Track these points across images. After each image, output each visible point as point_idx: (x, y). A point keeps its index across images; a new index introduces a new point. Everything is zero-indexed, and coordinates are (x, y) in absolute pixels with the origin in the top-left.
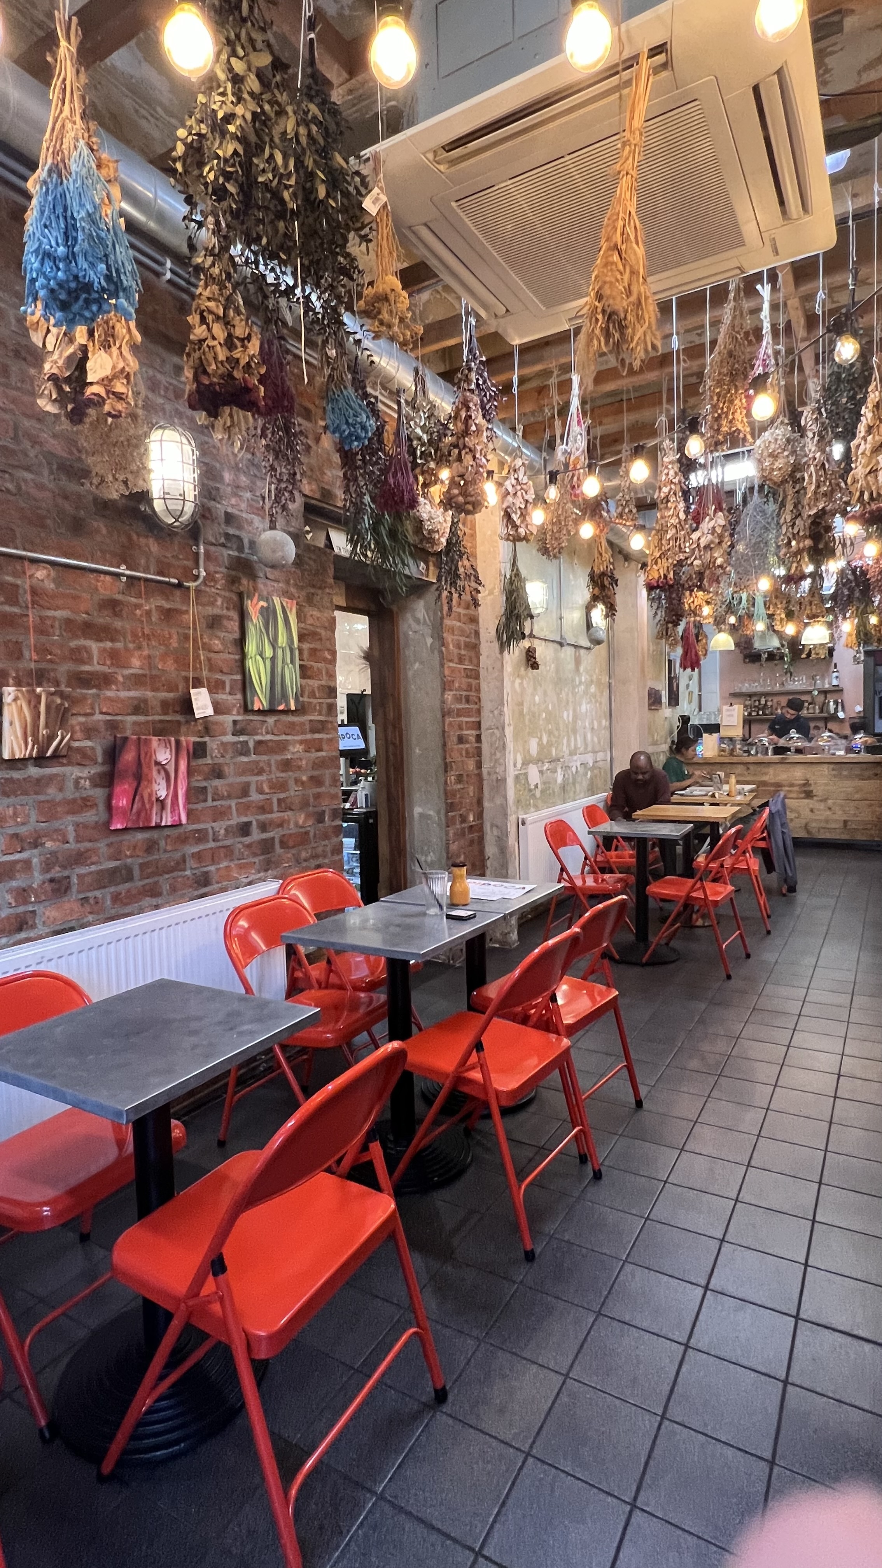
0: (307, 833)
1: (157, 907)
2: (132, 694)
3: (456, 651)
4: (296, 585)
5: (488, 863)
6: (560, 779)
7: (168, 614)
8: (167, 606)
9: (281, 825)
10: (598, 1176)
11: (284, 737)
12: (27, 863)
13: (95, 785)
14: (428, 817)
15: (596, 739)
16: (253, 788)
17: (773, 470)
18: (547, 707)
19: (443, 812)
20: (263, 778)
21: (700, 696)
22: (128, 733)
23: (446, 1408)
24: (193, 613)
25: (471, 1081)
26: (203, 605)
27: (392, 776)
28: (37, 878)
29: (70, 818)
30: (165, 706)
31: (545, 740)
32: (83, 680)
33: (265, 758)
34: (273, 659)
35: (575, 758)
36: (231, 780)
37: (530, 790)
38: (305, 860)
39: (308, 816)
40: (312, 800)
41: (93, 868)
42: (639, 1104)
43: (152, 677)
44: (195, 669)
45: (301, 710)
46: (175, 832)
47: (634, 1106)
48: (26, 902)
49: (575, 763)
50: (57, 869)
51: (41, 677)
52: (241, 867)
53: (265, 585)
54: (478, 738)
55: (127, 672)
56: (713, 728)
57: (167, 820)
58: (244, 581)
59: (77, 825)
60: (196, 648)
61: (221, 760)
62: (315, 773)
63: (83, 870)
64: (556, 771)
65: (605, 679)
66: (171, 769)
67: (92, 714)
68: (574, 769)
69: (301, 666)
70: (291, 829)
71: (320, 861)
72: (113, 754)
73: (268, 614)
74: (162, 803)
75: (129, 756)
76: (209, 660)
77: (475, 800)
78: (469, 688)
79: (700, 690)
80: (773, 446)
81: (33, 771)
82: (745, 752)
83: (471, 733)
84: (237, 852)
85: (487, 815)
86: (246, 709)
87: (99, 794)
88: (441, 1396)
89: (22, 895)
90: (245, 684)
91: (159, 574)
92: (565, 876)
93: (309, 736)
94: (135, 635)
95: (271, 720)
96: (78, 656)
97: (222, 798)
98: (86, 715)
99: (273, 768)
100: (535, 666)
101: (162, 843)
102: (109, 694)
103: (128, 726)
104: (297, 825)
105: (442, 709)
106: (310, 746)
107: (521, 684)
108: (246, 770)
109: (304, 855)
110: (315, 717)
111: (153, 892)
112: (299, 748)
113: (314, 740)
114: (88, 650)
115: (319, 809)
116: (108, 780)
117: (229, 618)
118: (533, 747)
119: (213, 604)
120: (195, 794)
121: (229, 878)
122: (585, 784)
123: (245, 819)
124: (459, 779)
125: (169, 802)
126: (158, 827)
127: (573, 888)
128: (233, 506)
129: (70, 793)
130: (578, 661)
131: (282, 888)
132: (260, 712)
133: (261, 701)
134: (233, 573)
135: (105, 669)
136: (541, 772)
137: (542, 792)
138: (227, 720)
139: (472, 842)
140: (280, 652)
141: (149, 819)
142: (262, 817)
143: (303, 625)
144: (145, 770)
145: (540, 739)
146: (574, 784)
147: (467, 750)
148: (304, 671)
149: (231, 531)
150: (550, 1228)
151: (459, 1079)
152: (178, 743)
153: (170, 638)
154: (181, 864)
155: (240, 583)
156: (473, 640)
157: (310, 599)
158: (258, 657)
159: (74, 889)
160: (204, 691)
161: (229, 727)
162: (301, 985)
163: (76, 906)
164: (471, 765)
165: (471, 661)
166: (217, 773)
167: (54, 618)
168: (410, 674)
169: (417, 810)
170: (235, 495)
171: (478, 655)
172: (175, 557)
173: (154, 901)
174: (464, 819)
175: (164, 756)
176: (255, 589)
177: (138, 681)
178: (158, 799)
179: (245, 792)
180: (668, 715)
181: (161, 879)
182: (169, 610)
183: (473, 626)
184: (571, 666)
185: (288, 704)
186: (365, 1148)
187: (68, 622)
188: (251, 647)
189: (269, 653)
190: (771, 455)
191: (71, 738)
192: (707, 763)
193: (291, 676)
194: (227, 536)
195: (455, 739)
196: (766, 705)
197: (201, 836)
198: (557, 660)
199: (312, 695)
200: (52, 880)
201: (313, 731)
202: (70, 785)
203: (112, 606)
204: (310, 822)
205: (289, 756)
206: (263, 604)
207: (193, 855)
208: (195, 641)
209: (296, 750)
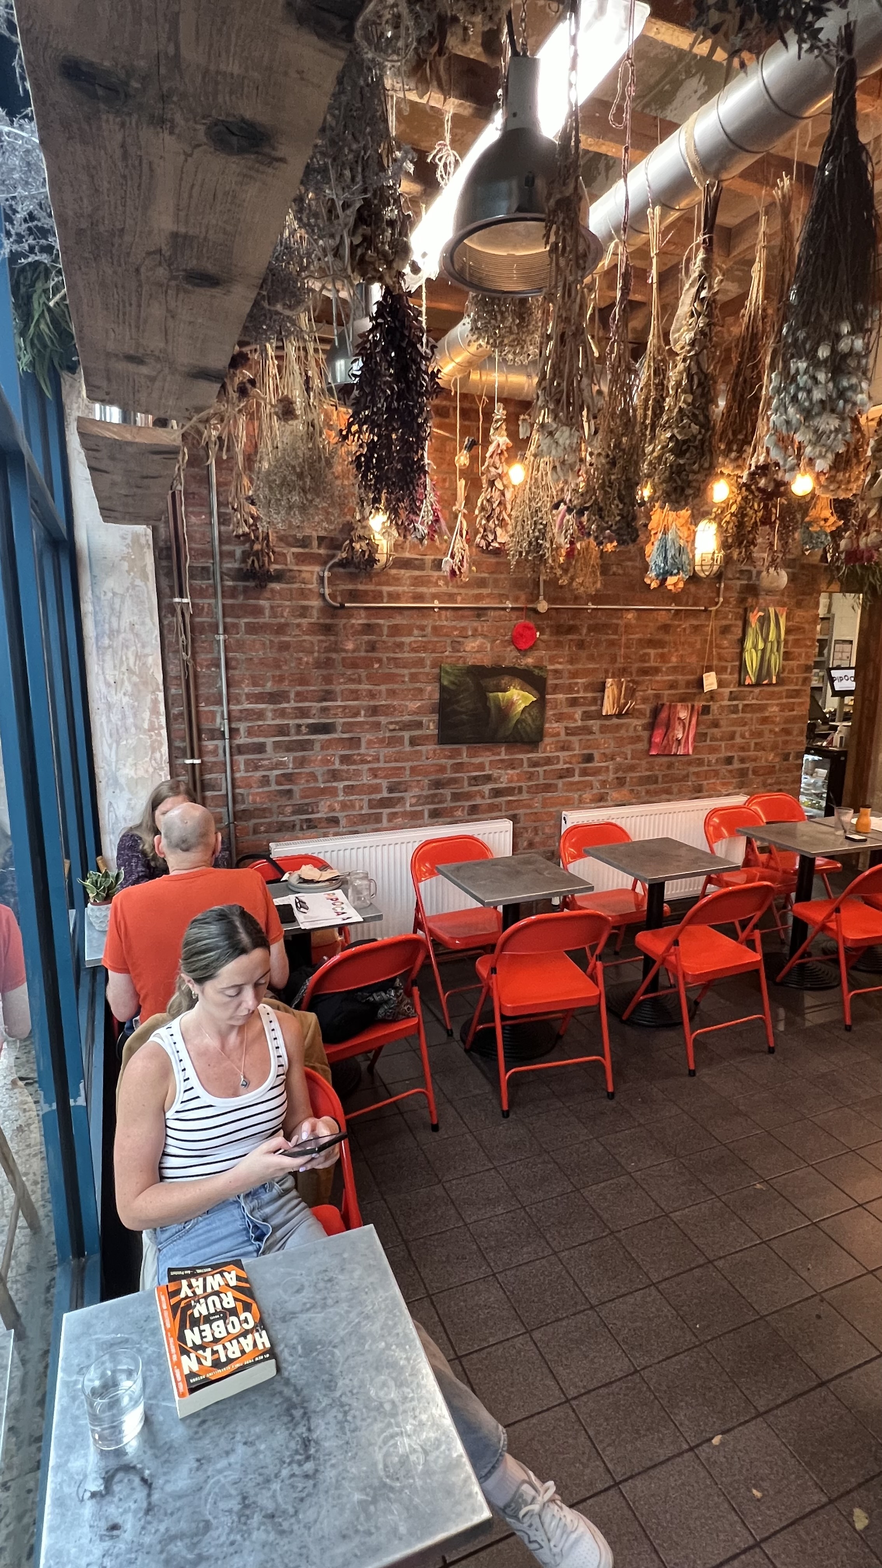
0: (774, 767)
1: (669, 800)
4: (789, 596)
7: (696, 629)
8: (695, 623)
9: (755, 760)
11: (765, 702)
12: (607, 767)
13: (644, 729)
16: (738, 735)
20: (747, 728)
22: (665, 701)
24: (712, 625)
26: (720, 620)
28: (611, 776)
29: (630, 747)
30: (688, 684)
32: (644, 672)
33: (749, 715)
34: (764, 651)
36: (723, 729)
38: (770, 785)
39: (776, 755)
40: (781, 745)
41: (638, 774)
43: (684, 668)
44: (709, 660)
45: (781, 682)
46: (686, 758)
48: (605, 788)
50: (621, 772)
51: (623, 672)
52: (724, 784)
53: (764, 600)
55: (668, 665)
57: (681, 751)
58: (750, 600)
59: (633, 750)
60: (711, 648)
61: (720, 717)
62: (786, 726)
63: (633, 775)
66: (687, 722)
67: (647, 690)
69: (785, 653)
70: (763, 763)
71: (782, 787)
72: (656, 712)
73: (764, 621)
74: (679, 741)
75: (664, 715)
76: (719, 654)
81: (615, 721)
84: (721, 774)
86: (740, 684)
87: (645, 734)
89: (604, 783)
90: (742, 668)
91: (694, 605)
93: (784, 701)
94: (675, 644)
95: (757, 690)
96: (644, 658)
97: (716, 740)
98: (644, 691)
99: (754, 722)
101: (677, 764)
102: (658, 678)
103: (666, 696)
106: (783, 708)
108: (735, 723)
109: (769, 781)
111: (668, 792)
112: (776, 709)
113: (787, 704)
114: (648, 654)
115: (786, 751)
116: (651, 727)
117: (736, 626)
119: (726, 618)
120: (700, 737)
121: (715, 790)
123: (730, 754)
125: (683, 741)
126: (675, 755)
129: (631, 733)
131: (749, 801)
132: (749, 685)
133: (751, 679)
134: (743, 596)
135: (657, 665)
138: (726, 691)
140: (769, 645)
141: (671, 750)
142: (742, 754)
144: (672, 722)
148: (787, 656)
149: (745, 568)
152: (693, 707)
153: (696, 642)
154: (686, 777)
155: (747, 602)
157: (799, 604)
158: (753, 650)
159: (628, 784)
160: (713, 674)
161: (727, 695)
162: (752, 863)
163: (628, 793)
166: (716, 724)
167: (634, 639)
172: (707, 594)
173: (668, 797)
175: (683, 714)
176: (757, 603)
178: (677, 739)
179: (732, 736)
181: (673, 785)
182: (697, 626)
185: (771, 680)
187: (640, 640)
188: (748, 644)
189: (761, 646)
191: (635, 704)
193: (776, 661)
194: (742, 572)
197: (700, 762)
199: (792, 671)
200: (618, 778)
202: (631, 729)
203: (665, 628)
204: (777, 760)
205: (767, 714)
206: (761, 614)
207: (694, 773)
208: (711, 642)
209: (773, 710)
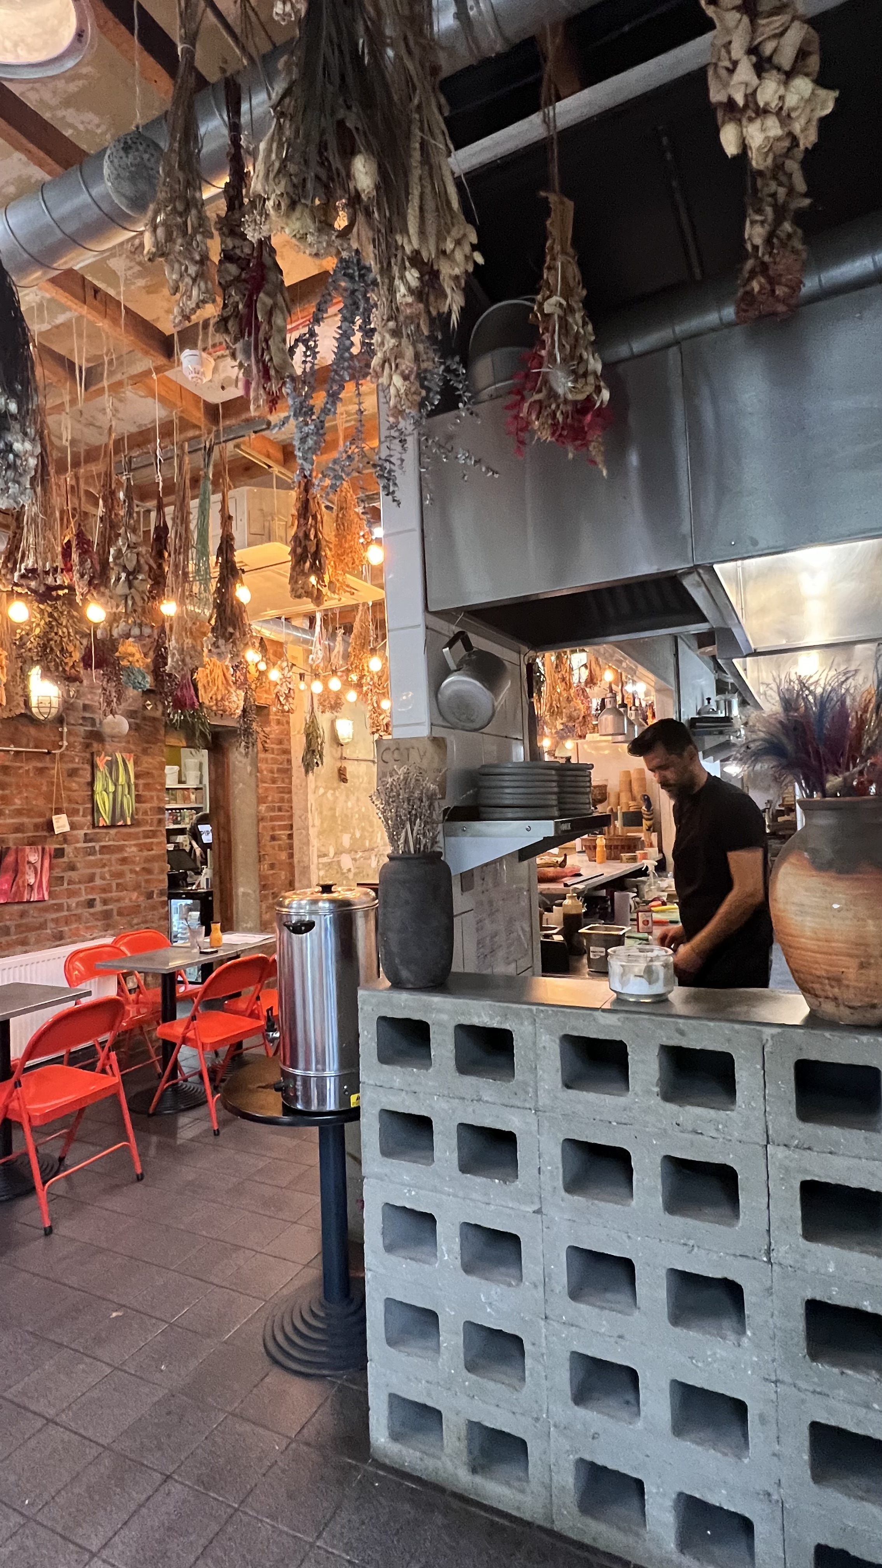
0: (139, 906)
1: (26, 952)
2: (15, 821)
3: (270, 775)
4: (134, 744)
7: (41, 771)
8: (40, 765)
9: (118, 901)
11: (122, 842)
14: (248, 895)
16: (97, 876)
18: (360, 810)
19: (259, 891)
20: (107, 869)
22: (11, 845)
23: (144, 1184)
24: (57, 768)
26: (66, 763)
27: (225, 867)
30: (36, 827)
31: (358, 835)
33: (107, 856)
34: (115, 793)
36: (81, 871)
38: (137, 924)
39: (139, 894)
40: (143, 884)
43: (29, 810)
44: (57, 802)
45: (136, 823)
46: (42, 905)
52: (88, 928)
53: (111, 746)
54: (290, 836)
55: (11, 808)
57: (35, 897)
58: (95, 745)
60: (58, 790)
61: (75, 859)
62: (146, 865)
64: (370, 858)
69: (136, 795)
70: (127, 903)
72: (1, 857)
73: (112, 765)
74: (31, 887)
75: (10, 858)
76: (69, 796)
77: (287, 882)
78: (282, 800)
83: (283, 834)
84: (84, 919)
86: (94, 826)
90: (94, 810)
91: (36, 747)
93: (142, 841)
94: (18, 785)
95: (113, 831)
97: (75, 883)
99: (113, 862)
100: (345, 780)
101: (31, 912)
102: (1, 821)
103: (11, 841)
105: (258, 816)
106: (141, 847)
108: (92, 865)
109: (135, 921)
110: (148, 828)
111: (24, 943)
112: (134, 849)
113: (145, 844)
115: (149, 890)
117: (83, 769)
118: (346, 840)
119: (72, 761)
120: (55, 881)
121: (76, 935)
123: (91, 897)
124: (272, 866)
125: (36, 886)
126: (28, 902)
128: (89, 700)
131: (115, 942)
132: (104, 827)
133: (105, 820)
134: (88, 741)
136: (354, 859)
137: (355, 874)
138: (81, 833)
140: (120, 788)
141: (22, 897)
142: (103, 895)
143: (139, 769)
144: (20, 867)
145: (353, 834)
147: (279, 846)
148: (139, 799)
149: (87, 715)
152: (43, 849)
153: (41, 785)
154: (43, 926)
155: (92, 747)
156: (286, 767)
157: (145, 751)
158: (104, 793)
160: (64, 817)
161: (81, 838)
164: (283, 856)
165: (283, 781)
168: (236, 791)
169: (241, 890)
170: (91, 693)
171: (289, 777)
172: (47, 736)
173: (24, 948)
174: (275, 896)
175: (34, 858)
176: (103, 749)
177: (19, 813)
178: (28, 885)
179: (91, 879)
181: (29, 935)
182: (41, 769)
183: (285, 757)
185: (125, 821)
188: (98, 786)
189: (111, 788)
193: (128, 803)
194: (84, 718)
195: (268, 838)
197: (59, 908)
198: (370, 774)
199: (145, 813)
204: (141, 898)
205: (126, 855)
206: (108, 758)
207: (52, 920)
208: (58, 785)
209: (131, 850)
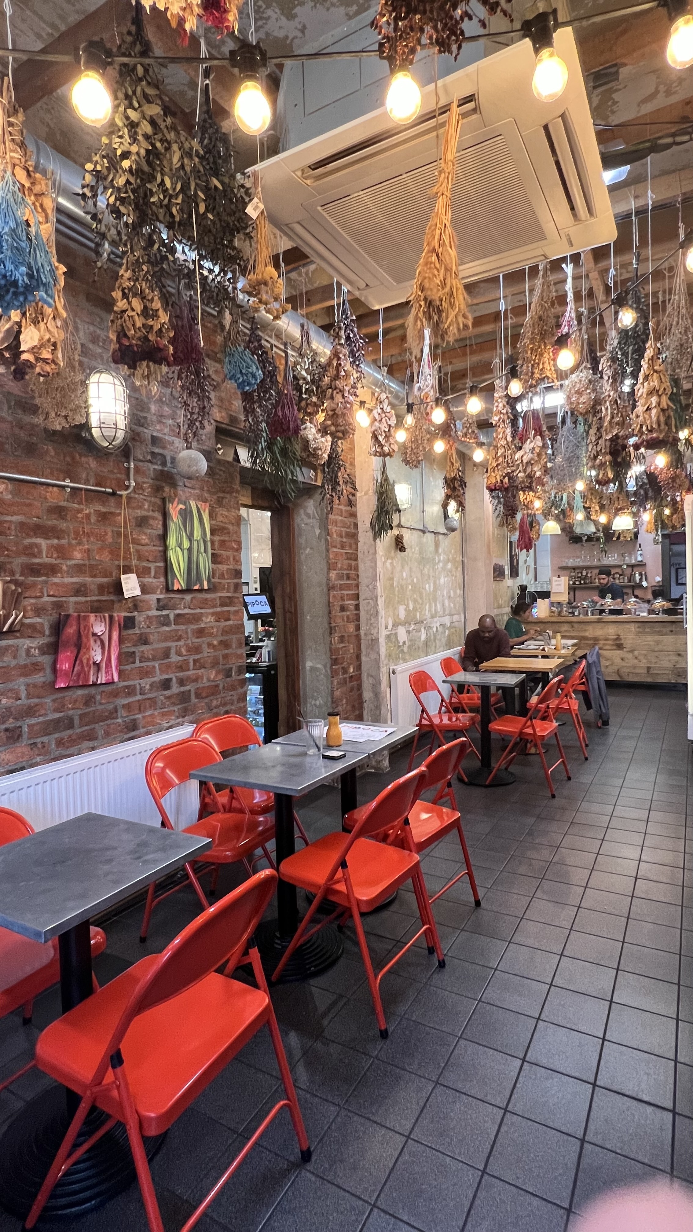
0: (217, 686)
1: (93, 749)
2: (74, 580)
3: (339, 539)
4: (208, 491)
5: (365, 705)
6: (423, 637)
7: (104, 517)
8: (103, 510)
9: (196, 680)
10: (442, 965)
11: (198, 611)
13: (43, 653)
14: (317, 669)
15: (452, 605)
16: (173, 651)
17: (578, 403)
18: (413, 581)
19: (329, 665)
20: (181, 643)
21: (535, 569)
22: (71, 611)
23: (310, 1166)
24: (124, 515)
25: (338, 892)
26: (134, 508)
27: (289, 638)
29: (22, 680)
30: (102, 589)
31: (411, 607)
32: (34, 570)
33: (183, 627)
34: (190, 550)
35: (435, 620)
36: (155, 646)
37: (400, 646)
38: (216, 708)
39: (217, 673)
40: (221, 659)
41: (41, 719)
42: (478, 903)
43: (91, 566)
44: (125, 558)
45: (213, 588)
46: (109, 688)
47: (473, 905)
49: (436, 624)
50: (11, 720)
52: (163, 715)
53: (183, 491)
54: (357, 607)
55: (69, 563)
56: (545, 595)
57: (102, 679)
58: (167, 489)
59: (28, 685)
60: (127, 543)
61: (148, 630)
62: (224, 638)
63: (33, 721)
64: (420, 631)
65: (459, 558)
66: (106, 638)
67: (40, 597)
68: (435, 629)
69: (213, 554)
70: (205, 683)
71: (228, 708)
72: (58, 628)
73: (186, 515)
74: (98, 666)
75: (71, 630)
76: (138, 551)
77: (354, 656)
78: (350, 567)
79: (535, 564)
80: (578, 385)
82: (570, 613)
83: (351, 603)
84: (159, 703)
85: (364, 668)
86: (167, 589)
87: (46, 660)
88: (306, 1156)
90: (167, 570)
91: (96, 485)
92: (425, 715)
93: (219, 609)
94: (77, 533)
95: (188, 597)
96: (30, 551)
97: (148, 660)
98: (36, 597)
99: (190, 635)
100: (402, 549)
101: (98, 697)
102: (56, 580)
103: (71, 606)
104: (209, 680)
105: (328, 585)
106: (219, 617)
107: (391, 563)
108: (167, 638)
109: (215, 703)
110: (224, 594)
111: (90, 737)
112: (211, 619)
113: (223, 612)
114: (38, 546)
115: (228, 666)
116: (54, 648)
117: (154, 518)
118: (402, 613)
119: (141, 507)
120: (125, 658)
121: (153, 724)
122: (444, 640)
123: (166, 676)
124: (342, 639)
125: (103, 665)
126: (94, 684)
127: (432, 725)
128: (158, 431)
129: (22, 660)
130: (437, 545)
131: (196, 731)
132: (178, 591)
133: (180, 583)
134: (158, 483)
135: (53, 561)
136: (408, 632)
137: (409, 647)
138: (152, 598)
139: (352, 689)
140: (195, 545)
141: (87, 679)
142: (180, 674)
143: (214, 522)
144: (84, 640)
145: (408, 606)
146: (435, 640)
147: (348, 617)
148: (216, 559)
149: (157, 450)
150: (402, 1009)
151: (329, 890)
152: (111, 618)
153: (106, 534)
154: (113, 714)
155: (164, 491)
156: (353, 531)
157: (220, 502)
158: (178, 549)
159: (25, 736)
160: (133, 576)
161: (154, 604)
162: (210, 809)
163: (26, 750)
164: (351, 628)
165: (351, 547)
166: (144, 640)
167: (11, 522)
168: (303, 557)
169: (309, 664)
170: (160, 422)
171: (357, 542)
172: (111, 472)
173: (91, 744)
174: (345, 671)
175: (99, 628)
176: (176, 495)
177: (79, 569)
178: (94, 663)
179: (166, 654)
180: (510, 584)
181: (97, 726)
182: (105, 513)
183: (352, 520)
184: (432, 548)
185: (202, 584)
186: (246, 953)
187: (22, 524)
188: (172, 541)
189: (186, 544)
190: (577, 392)
191: (24, 616)
192: (540, 622)
193: (204, 563)
194: (153, 453)
195: (338, 609)
196: (586, 576)
197: (130, 691)
198: (421, 545)
199: (222, 576)
200: (7, 730)
201: (222, 605)
202: (22, 653)
203: (59, 511)
204: (220, 677)
205: (203, 625)
206: (181, 506)
207: (124, 706)
208: (126, 536)
209: (208, 620)
